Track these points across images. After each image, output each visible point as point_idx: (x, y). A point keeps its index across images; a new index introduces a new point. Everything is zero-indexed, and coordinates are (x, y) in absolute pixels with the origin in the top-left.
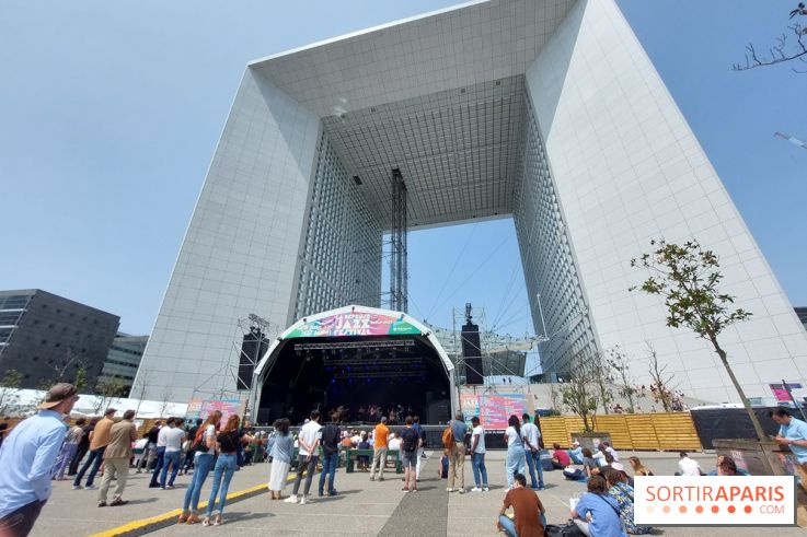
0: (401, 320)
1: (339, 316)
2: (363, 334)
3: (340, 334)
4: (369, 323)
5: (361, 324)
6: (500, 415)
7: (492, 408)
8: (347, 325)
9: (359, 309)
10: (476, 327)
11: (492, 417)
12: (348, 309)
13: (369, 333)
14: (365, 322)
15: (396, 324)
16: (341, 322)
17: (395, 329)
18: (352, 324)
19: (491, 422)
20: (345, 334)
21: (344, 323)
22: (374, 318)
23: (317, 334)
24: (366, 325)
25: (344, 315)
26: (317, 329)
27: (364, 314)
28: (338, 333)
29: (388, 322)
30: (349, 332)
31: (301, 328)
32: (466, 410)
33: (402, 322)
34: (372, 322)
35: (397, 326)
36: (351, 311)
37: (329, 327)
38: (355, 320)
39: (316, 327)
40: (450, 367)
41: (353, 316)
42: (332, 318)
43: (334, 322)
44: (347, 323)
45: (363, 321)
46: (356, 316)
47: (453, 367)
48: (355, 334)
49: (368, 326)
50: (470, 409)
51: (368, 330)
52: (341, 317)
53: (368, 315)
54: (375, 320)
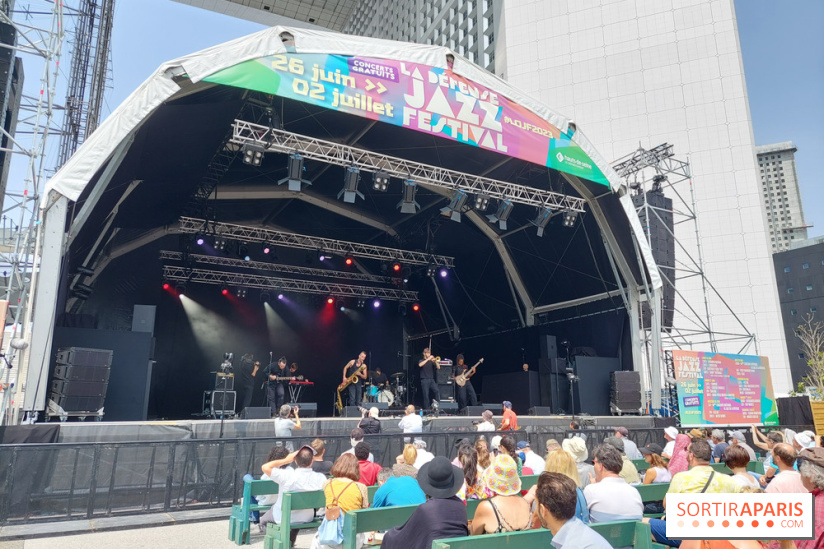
0: (569, 136)
1: (410, 67)
2: (488, 143)
3: (423, 126)
4: (499, 117)
5: (482, 114)
6: (731, 396)
7: (720, 381)
8: (439, 104)
9: (464, 66)
10: (668, 203)
11: (722, 400)
12: (435, 55)
13: (502, 149)
14: (491, 110)
15: (559, 142)
16: (418, 87)
17: (560, 158)
18: (456, 107)
19: (721, 410)
20: (437, 129)
21: (428, 95)
24: (492, 123)
25: (424, 69)
26: (340, 87)
27: (481, 89)
28: (414, 119)
29: (544, 133)
30: (447, 127)
31: (275, 65)
32: (684, 384)
33: (571, 144)
34: (507, 119)
35: (565, 151)
36: (446, 67)
37: (382, 89)
38: (459, 97)
39: (338, 77)
40: (657, 283)
41: (453, 83)
42: (385, 62)
43: (395, 79)
44: (438, 94)
45: (483, 105)
46: (462, 85)
47: (661, 284)
48: (465, 139)
49: (498, 126)
50: (688, 379)
51: (500, 137)
52: (417, 74)
53: (493, 95)
54: (514, 117)
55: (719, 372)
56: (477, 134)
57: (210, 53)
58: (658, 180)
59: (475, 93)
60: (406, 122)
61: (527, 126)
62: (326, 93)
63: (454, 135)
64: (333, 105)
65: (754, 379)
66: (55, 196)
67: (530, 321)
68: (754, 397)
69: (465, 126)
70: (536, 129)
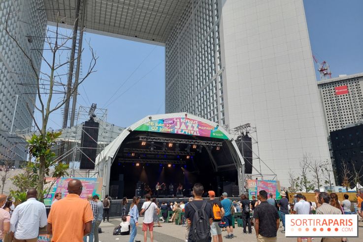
0: (217, 128)
2: (195, 134)
3: (180, 133)
4: (198, 127)
5: (193, 127)
8: (183, 127)
9: (190, 116)
10: (250, 139)
12: (182, 115)
13: (198, 135)
14: (196, 126)
15: (214, 131)
16: (178, 123)
17: (214, 134)
18: (187, 127)
20: (183, 133)
21: (181, 125)
22: (200, 124)
23: (161, 130)
24: (196, 129)
25: (180, 119)
26: (161, 127)
27: (194, 120)
28: (177, 131)
29: (209, 129)
30: (185, 132)
31: (148, 124)
32: (251, 189)
33: (217, 130)
34: (200, 127)
35: (215, 132)
36: (185, 117)
37: (170, 126)
38: (188, 124)
39: (160, 125)
40: (243, 162)
41: (187, 120)
42: (171, 119)
43: (174, 123)
44: (183, 125)
45: (194, 125)
46: (189, 121)
47: (244, 163)
48: (189, 134)
49: (197, 130)
50: (252, 188)
51: (198, 132)
52: (178, 120)
53: (197, 122)
54: (201, 126)
55: (262, 186)
56: (192, 132)
57: (135, 124)
58: (247, 133)
59: (192, 122)
60: (176, 132)
61: (205, 128)
62: (159, 128)
63: (187, 133)
64: (160, 131)
65: (273, 187)
66: (109, 157)
67: (217, 170)
68: (273, 192)
69: (189, 131)
70: (207, 128)
